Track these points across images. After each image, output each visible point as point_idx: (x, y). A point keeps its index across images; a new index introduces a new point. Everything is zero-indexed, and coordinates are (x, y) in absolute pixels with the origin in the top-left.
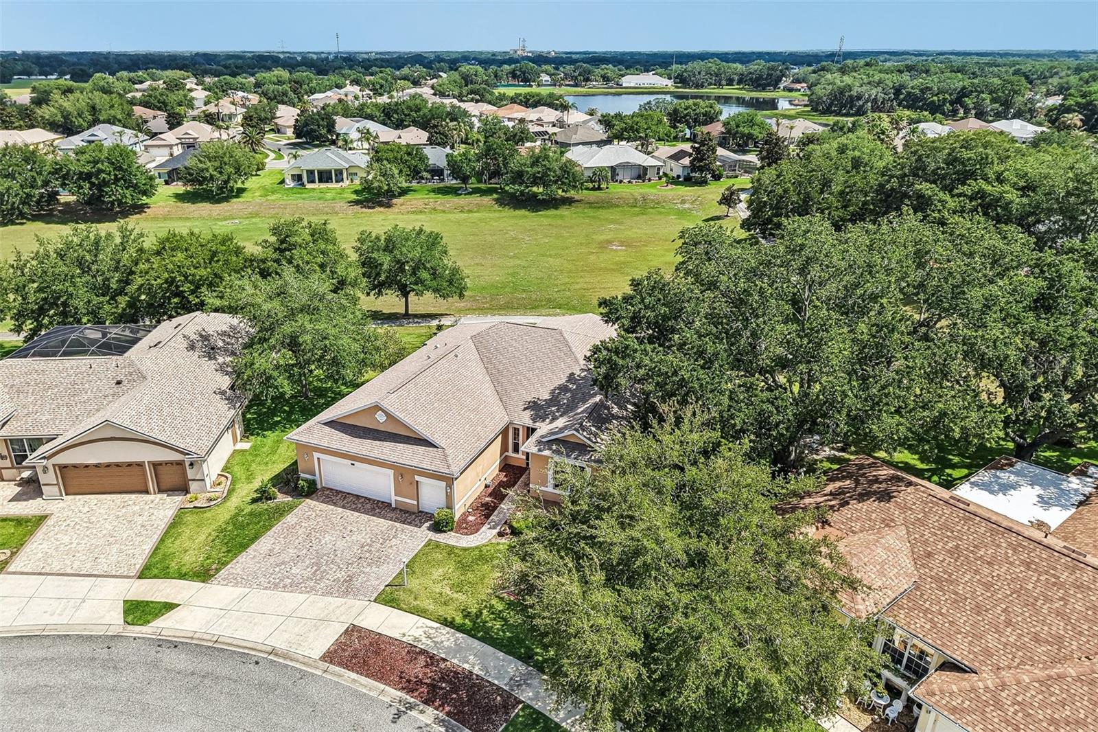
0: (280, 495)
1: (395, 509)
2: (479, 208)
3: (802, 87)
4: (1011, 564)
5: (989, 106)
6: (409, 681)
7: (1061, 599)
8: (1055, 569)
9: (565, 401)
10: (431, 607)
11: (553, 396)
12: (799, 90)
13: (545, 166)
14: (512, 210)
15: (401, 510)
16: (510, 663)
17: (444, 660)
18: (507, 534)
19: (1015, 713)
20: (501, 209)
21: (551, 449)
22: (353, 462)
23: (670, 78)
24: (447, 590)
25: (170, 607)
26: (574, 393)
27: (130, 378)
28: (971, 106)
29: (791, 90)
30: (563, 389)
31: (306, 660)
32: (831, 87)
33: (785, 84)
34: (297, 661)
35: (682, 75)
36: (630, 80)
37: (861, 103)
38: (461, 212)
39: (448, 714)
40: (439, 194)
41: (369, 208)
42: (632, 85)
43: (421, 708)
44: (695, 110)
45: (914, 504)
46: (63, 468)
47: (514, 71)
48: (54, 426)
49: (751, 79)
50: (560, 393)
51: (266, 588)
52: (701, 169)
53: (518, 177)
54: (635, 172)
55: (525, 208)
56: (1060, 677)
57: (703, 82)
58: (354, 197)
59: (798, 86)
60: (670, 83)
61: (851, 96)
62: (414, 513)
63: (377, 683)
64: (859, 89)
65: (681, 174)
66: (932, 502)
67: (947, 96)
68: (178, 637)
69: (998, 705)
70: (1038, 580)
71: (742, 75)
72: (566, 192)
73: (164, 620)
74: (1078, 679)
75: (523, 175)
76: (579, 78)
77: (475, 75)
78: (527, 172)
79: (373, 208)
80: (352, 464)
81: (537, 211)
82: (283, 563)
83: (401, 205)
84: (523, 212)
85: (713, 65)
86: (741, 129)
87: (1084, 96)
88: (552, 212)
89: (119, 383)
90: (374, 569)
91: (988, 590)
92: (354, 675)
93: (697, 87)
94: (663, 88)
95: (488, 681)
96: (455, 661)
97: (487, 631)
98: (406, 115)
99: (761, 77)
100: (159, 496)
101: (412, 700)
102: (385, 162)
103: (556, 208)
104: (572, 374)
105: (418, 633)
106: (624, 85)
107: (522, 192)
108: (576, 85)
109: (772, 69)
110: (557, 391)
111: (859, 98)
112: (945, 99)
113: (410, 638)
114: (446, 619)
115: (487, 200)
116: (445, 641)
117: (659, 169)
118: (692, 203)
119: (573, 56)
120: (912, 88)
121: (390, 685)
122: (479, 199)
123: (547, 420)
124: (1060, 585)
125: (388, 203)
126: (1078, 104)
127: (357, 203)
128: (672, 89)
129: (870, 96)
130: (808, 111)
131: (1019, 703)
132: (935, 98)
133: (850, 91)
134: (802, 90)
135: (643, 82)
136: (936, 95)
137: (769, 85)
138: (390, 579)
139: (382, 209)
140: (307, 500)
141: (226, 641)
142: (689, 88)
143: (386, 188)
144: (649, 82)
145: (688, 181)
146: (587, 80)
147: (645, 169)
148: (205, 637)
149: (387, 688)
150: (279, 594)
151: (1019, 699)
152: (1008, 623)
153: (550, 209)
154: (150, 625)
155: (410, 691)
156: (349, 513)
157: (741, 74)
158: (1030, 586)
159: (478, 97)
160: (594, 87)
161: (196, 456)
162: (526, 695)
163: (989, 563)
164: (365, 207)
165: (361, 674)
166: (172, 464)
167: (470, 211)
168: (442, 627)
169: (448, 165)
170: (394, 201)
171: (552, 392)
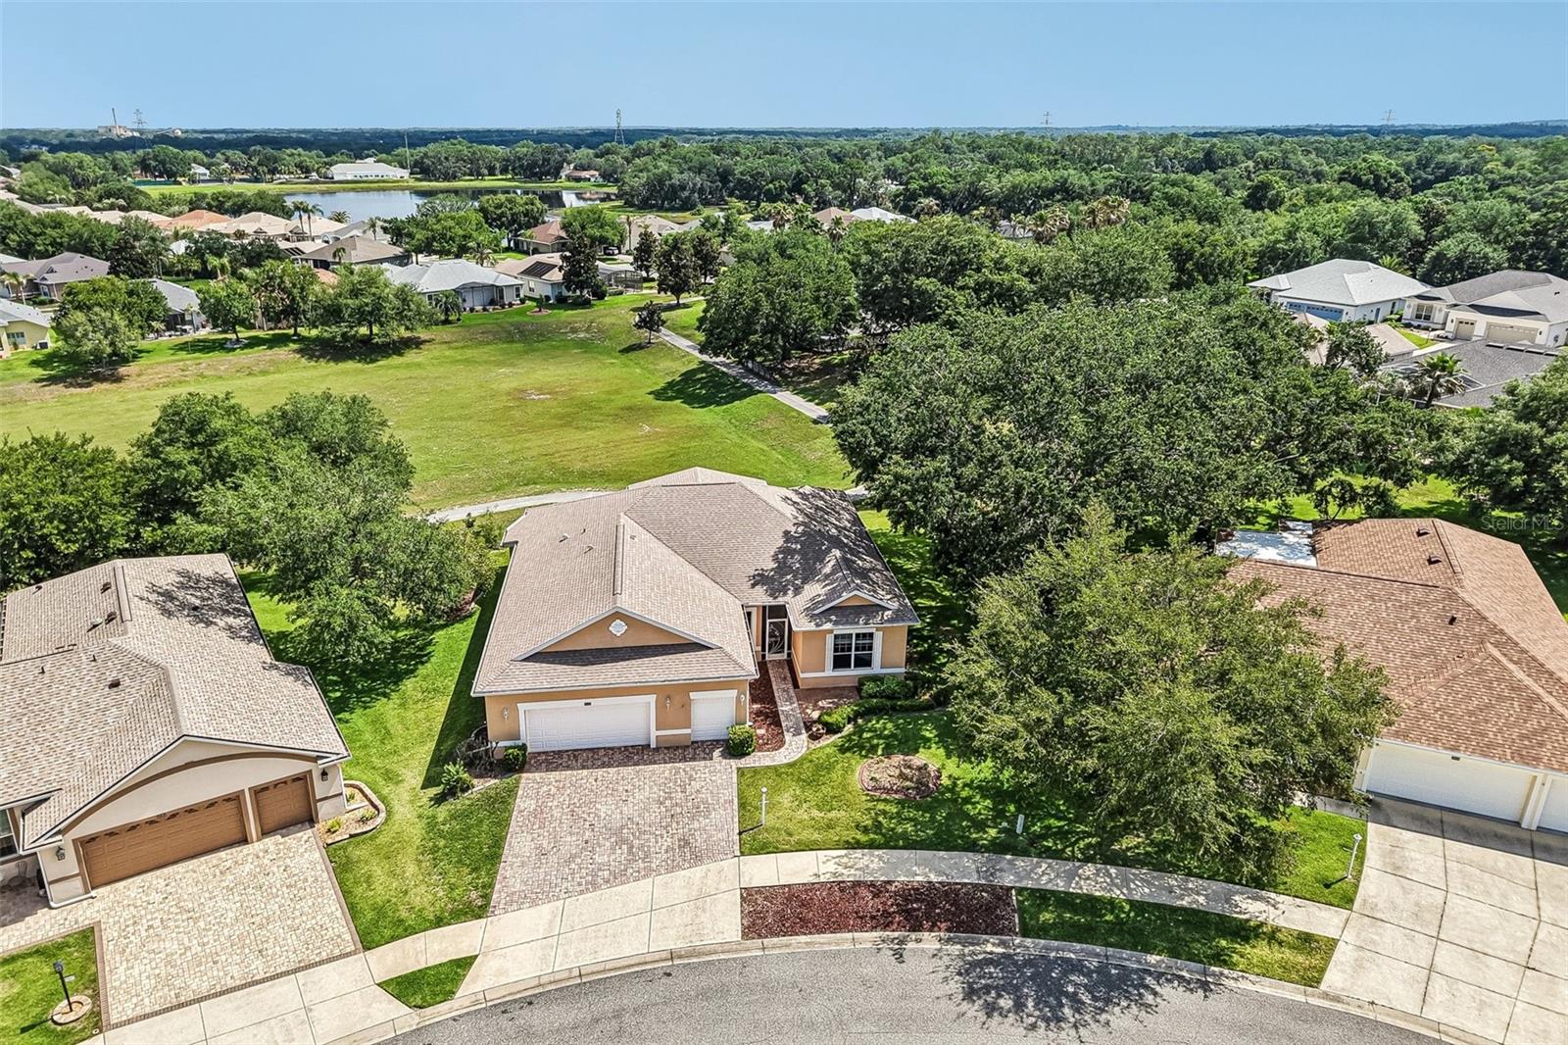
0: (475, 781)
1: (657, 749)
2: (276, 366)
3: (593, 176)
4: (1359, 600)
5: (830, 193)
6: (873, 918)
7: (1412, 617)
8: (1393, 594)
9: (798, 565)
10: (816, 836)
11: (779, 563)
12: (589, 180)
13: (374, 294)
14: (332, 364)
15: (667, 748)
16: (961, 858)
17: (889, 882)
18: (822, 734)
19: (1442, 717)
20: (313, 363)
21: (831, 621)
22: (587, 701)
23: (403, 167)
24: (815, 813)
25: (465, 963)
26: (803, 553)
27: (131, 673)
28: (812, 194)
29: (578, 180)
30: (786, 551)
31: (726, 947)
32: (645, 174)
33: (568, 172)
34: (716, 953)
35: (423, 163)
36: (343, 171)
37: (686, 193)
38: (250, 374)
39: (949, 930)
40: (194, 351)
41: (81, 386)
42: (350, 178)
43: (914, 937)
44: (511, 209)
45: (1248, 573)
46: (86, 843)
47: (144, 160)
48: (34, 781)
49: (521, 166)
50: (785, 558)
51: (582, 892)
52: (581, 286)
53: (332, 313)
54: (487, 297)
55: (351, 357)
56: (1455, 677)
57: (455, 172)
58: (39, 372)
59: (585, 174)
60: (405, 173)
61: (672, 186)
62: (688, 747)
63: (839, 935)
64: (680, 176)
65: (550, 294)
66: (1262, 567)
67: (783, 183)
68: (519, 992)
69: (1426, 716)
70: (1387, 608)
71: (508, 160)
72: (411, 330)
73: (474, 981)
74: (1466, 674)
75: (341, 311)
76: (260, 169)
77: (80, 168)
78: (347, 306)
79: (89, 385)
80: (586, 704)
81: (373, 361)
82: (573, 857)
83: (139, 375)
84: (350, 365)
85: (464, 148)
86: (589, 231)
87: (925, 179)
88: (395, 360)
89: (115, 685)
90: (704, 822)
91: (1354, 628)
92: (803, 939)
93: (447, 177)
94: (398, 181)
95: (957, 884)
96: (902, 879)
97: (904, 835)
98: (36, 235)
99: (534, 164)
100: (270, 842)
101: (896, 934)
102: (97, 309)
103: (401, 355)
104: (787, 533)
105: (831, 867)
106: (336, 178)
107: (344, 335)
108: (256, 180)
109: (548, 152)
110: (780, 556)
111: (683, 188)
112: (781, 187)
113: (828, 876)
114: (847, 842)
115: (282, 353)
116: (871, 865)
117: (518, 290)
118: (587, 330)
119: (215, 136)
120: (742, 173)
121: (856, 931)
122: (269, 352)
123: (790, 592)
124: (1405, 607)
125: (112, 375)
126: (922, 188)
127: (53, 380)
128: (412, 183)
129: (695, 185)
130: (619, 207)
131: (1438, 709)
132: (771, 186)
133: (671, 179)
134: (592, 180)
135: (366, 173)
136: (771, 182)
137: (547, 173)
138: (736, 825)
139: (105, 386)
140: (524, 775)
141: (595, 970)
142: (437, 180)
143: (109, 350)
144: (374, 173)
145: (562, 302)
146: (273, 171)
147: (500, 290)
148: (558, 977)
149: (857, 935)
150: (606, 892)
151: (1437, 705)
152: (1386, 649)
153: (389, 356)
154: (457, 995)
155: (886, 926)
156: (600, 772)
157: (504, 160)
158: (1384, 615)
159: (121, 202)
160: (287, 182)
161: (334, 757)
162: (1008, 880)
163: (1341, 606)
164: (71, 385)
165: (811, 933)
166: (285, 783)
167: (264, 373)
168: (851, 851)
169: (202, 307)
170: (122, 370)
171: (775, 558)
